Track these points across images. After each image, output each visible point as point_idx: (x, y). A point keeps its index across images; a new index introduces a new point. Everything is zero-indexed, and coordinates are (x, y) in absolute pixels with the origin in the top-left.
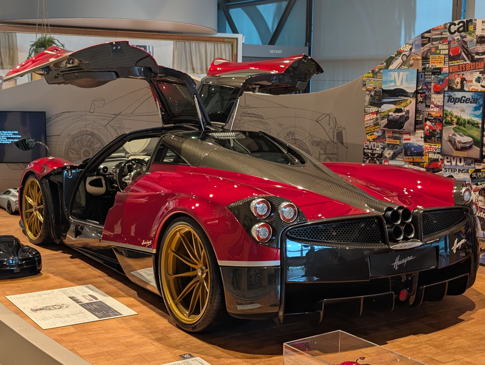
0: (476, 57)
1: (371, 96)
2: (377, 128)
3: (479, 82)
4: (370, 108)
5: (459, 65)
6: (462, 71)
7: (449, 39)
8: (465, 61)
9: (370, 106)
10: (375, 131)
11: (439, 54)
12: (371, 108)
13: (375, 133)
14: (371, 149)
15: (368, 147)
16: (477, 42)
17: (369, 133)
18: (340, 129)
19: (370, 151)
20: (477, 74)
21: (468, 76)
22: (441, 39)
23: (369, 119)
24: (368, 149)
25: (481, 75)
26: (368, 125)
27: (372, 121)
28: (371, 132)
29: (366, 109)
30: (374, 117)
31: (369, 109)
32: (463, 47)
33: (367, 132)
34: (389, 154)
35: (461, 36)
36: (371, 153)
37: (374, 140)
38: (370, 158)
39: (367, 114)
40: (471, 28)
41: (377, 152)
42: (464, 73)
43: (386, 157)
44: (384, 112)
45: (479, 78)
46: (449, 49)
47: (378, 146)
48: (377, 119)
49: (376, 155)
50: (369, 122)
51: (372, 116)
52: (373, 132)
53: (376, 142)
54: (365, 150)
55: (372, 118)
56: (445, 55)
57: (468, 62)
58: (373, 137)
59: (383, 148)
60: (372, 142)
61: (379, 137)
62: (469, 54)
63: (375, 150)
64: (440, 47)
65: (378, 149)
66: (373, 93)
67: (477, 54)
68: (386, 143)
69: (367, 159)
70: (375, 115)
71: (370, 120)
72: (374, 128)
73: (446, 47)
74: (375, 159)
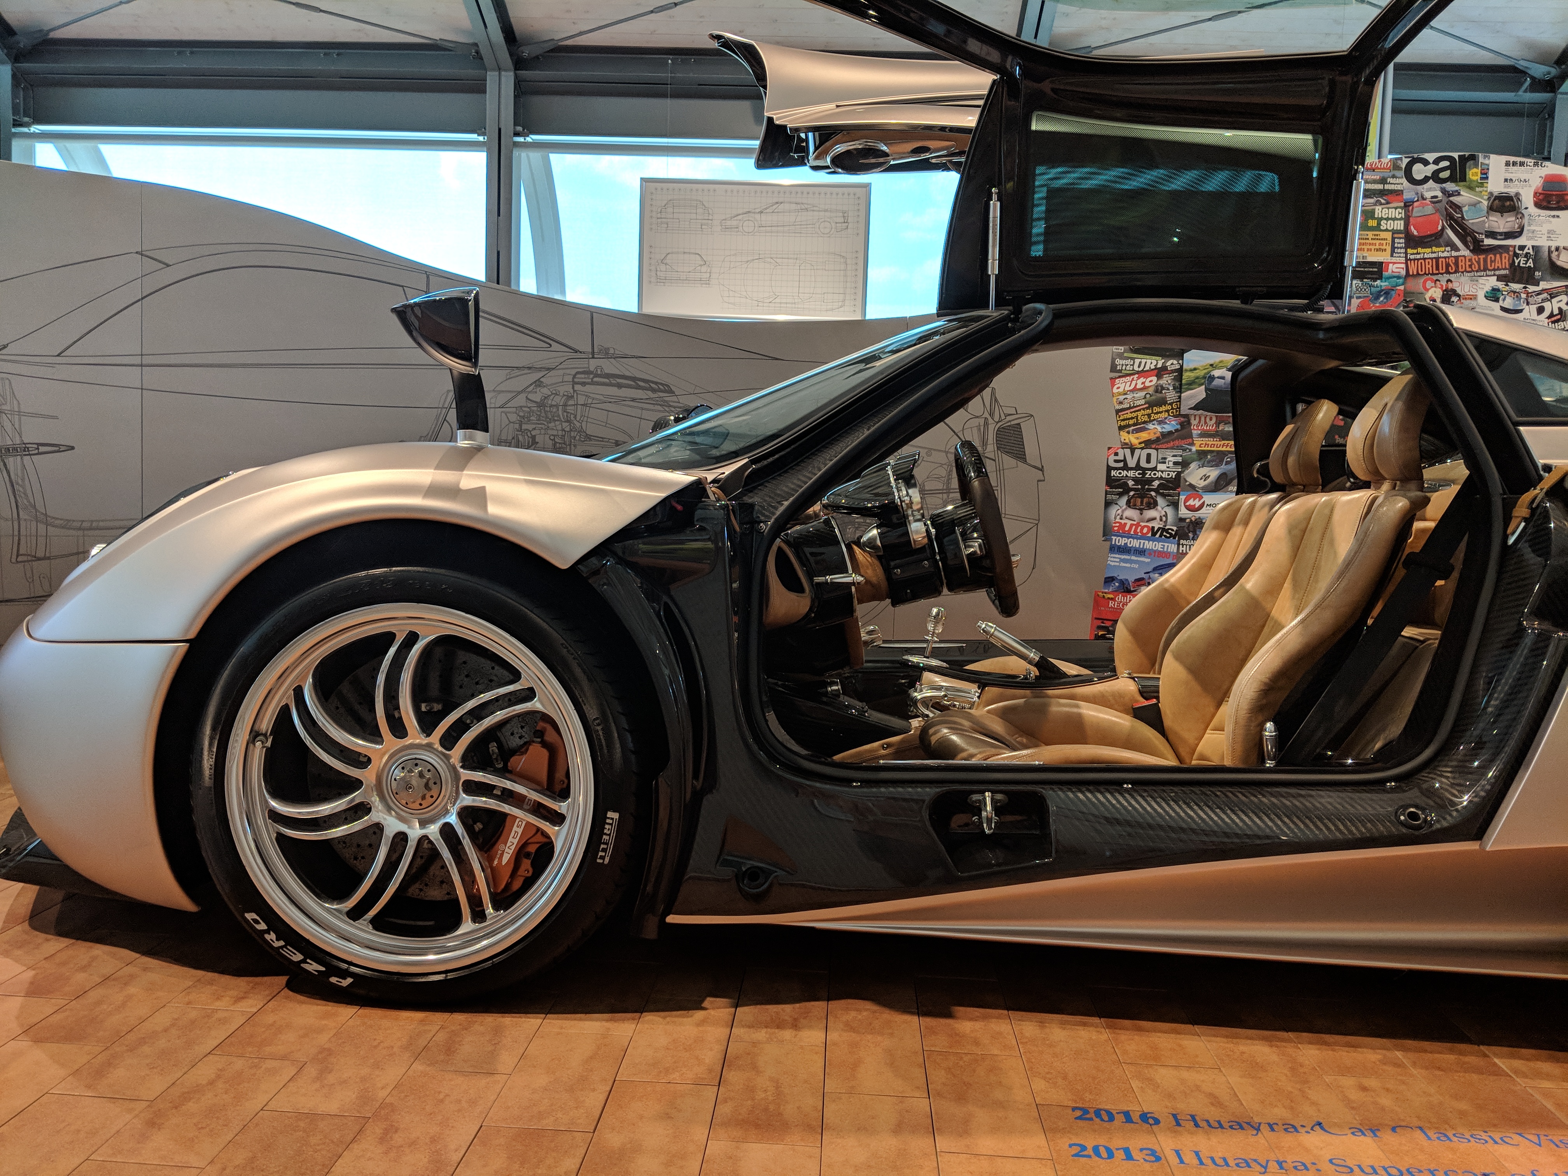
0: (1488, 242)
2: (1157, 413)
3: (1497, 300)
4: (1133, 359)
5: (1437, 259)
6: (1448, 272)
7: (1407, 196)
8: (1457, 250)
9: (1135, 356)
10: (1151, 421)
11: (1378, 228)
12: (1137, 361)
13: (1150, 426)
14: (1138, 467)
15: (1126, 464)
16: (1491, 208)
17: (1129, 426)
18: (1009, 418)
19: (1131, 474)
20: (1492, 282)
21: (1462, 284)
22: (1382, 193)
23: (1127, 388)
24: (1126, 467)
25: (1500, 285)
26: (1126, 406)
27: (1142, 394)
28: (1134, 425)
29: (1118, 361)
30: (1147, 384)
31: (1129, 362)
32: (1450, 217)
33: (1123, 423)
34: (1206, 477)
35: (1444, 191)
36: (1135, 479)
37: (1148, 444)
38: (1132, 493)
39: (1120, 377)
40: (1473, 174)
41: (1159, 474)
42: (1452, 277)
43: (1192, 487)
44: (1195, 369)
45: (1495, 290)
46: (1407, 220)
47: (1165, 458)
48: (1159, 389)
49: (1156, 483)
50: (1128, 397)
51: (1142, 380)
52: (1145, 422)
53: (1157, 449)
54: (1113, 473)
55: (1139, 386)
56: (1394, 232)
57: (1467, 253)
58: (1144, 436)
59: (1185, 464)
60: (1142, 448)
61: (1165, 435)
62: (1466, 234)
63: (1155, 469)
64: (1379, 211)
65: (1161, 467)
67: (1492, 234)
68: (1194, 449)
69: (1121, 495)
70: (1155, 379)
71: (1132, 391)
72: (1149, 411)
73: (1399, 213)
74: (1153, 494)
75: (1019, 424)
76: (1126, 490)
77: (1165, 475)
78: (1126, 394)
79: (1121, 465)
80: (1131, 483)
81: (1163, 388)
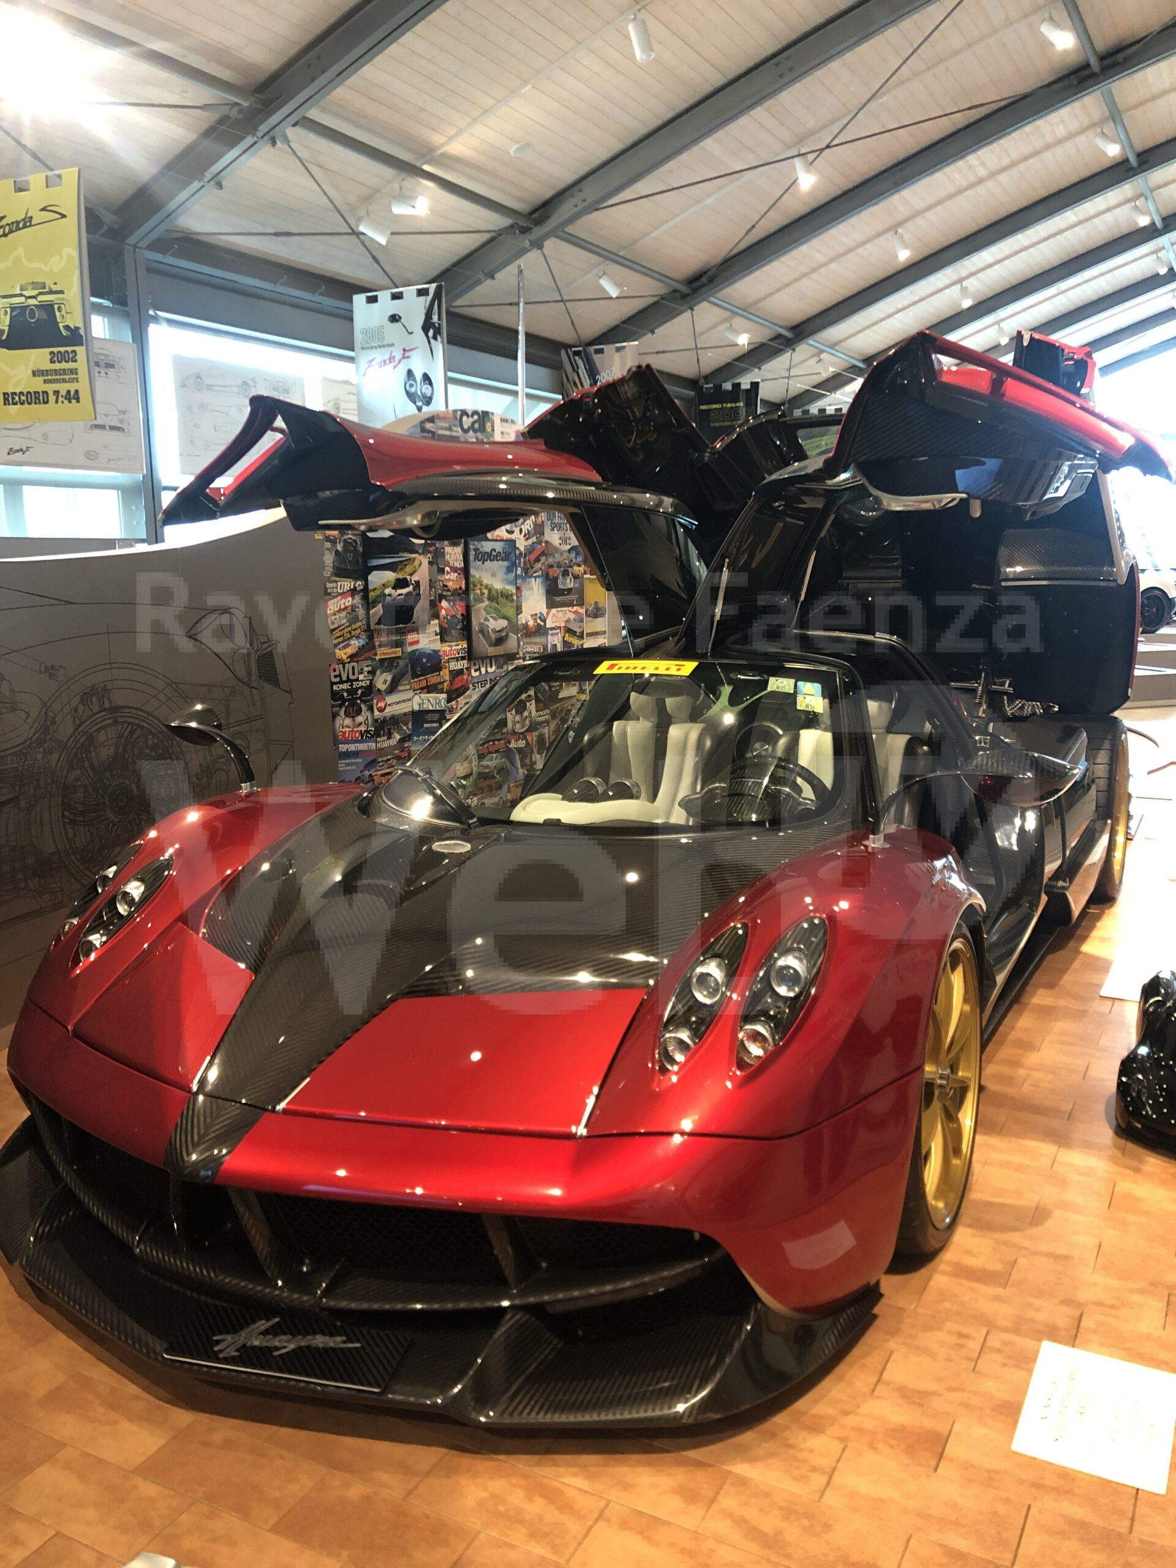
1: (337, 552)
2: (355, 629)
4: (336, 582)
9: (337, 579)
10: (352, 637)
12: (339, 583)
13: (352, 642)
14: (348, 680)
15: (341, 678)
17: (340, 643)
18: (264, 646)
19: (345, 686)
23: (336, 609)
24: (341, 682)
26: (336, 625)
27: (344, 614)
28: (343, 642)
29: (328, 585)
30: (347, 604)
31: (334, 585)
33: (336, 642)
34: (385, 681)
36: (347, 691)
37: (352, 657)
38: (347, 704)
39: (330, 599)
41: (360, 684)
43: (379, 690)
44: (375, 589)
47: (362, 669)
48: (354, 608)
49: (360, 692)
50: (337, 617)
51: (343, 601)
52: (349, 639)
53: (357, 662)
54: (335, 688)
55: (343, 607)
58: (350, 651)
59: (372, 673)
60: (349, 663)
61: (361, 649)
63: (357, 680)
65: (361, 677)
66: (339, 547)
68: (377, 658)
69: (340, 706)
70: (350, 599)
71: (338, 611)
72: (350, 628)
74: (359, 701)
75: (271, 651)
76: (344, 700)
77: (364, 684)
78: (335, 615)
79: (338, 679)
80: (345, 694)
81: (356, 607)
